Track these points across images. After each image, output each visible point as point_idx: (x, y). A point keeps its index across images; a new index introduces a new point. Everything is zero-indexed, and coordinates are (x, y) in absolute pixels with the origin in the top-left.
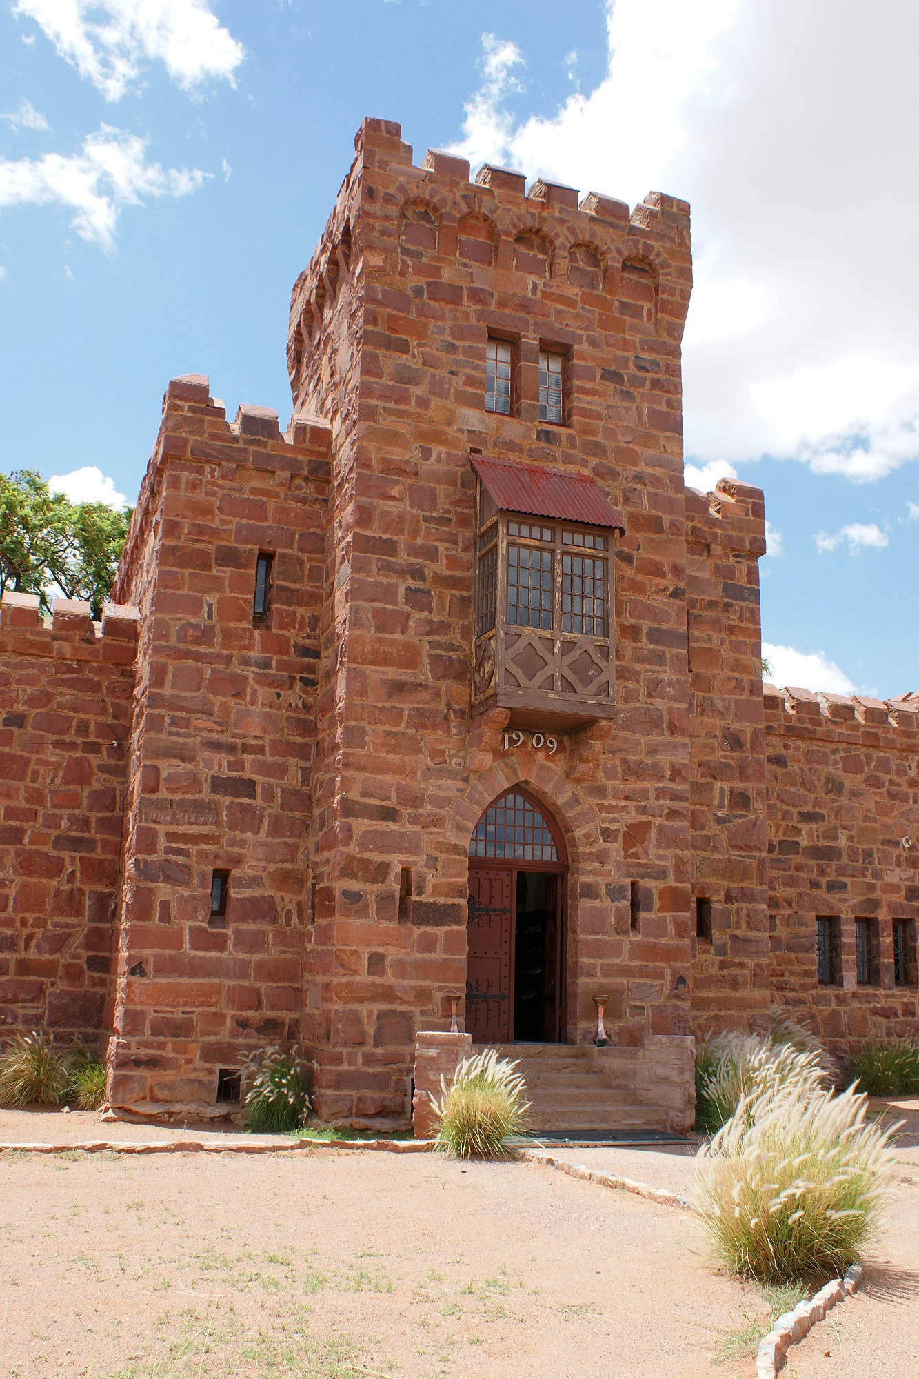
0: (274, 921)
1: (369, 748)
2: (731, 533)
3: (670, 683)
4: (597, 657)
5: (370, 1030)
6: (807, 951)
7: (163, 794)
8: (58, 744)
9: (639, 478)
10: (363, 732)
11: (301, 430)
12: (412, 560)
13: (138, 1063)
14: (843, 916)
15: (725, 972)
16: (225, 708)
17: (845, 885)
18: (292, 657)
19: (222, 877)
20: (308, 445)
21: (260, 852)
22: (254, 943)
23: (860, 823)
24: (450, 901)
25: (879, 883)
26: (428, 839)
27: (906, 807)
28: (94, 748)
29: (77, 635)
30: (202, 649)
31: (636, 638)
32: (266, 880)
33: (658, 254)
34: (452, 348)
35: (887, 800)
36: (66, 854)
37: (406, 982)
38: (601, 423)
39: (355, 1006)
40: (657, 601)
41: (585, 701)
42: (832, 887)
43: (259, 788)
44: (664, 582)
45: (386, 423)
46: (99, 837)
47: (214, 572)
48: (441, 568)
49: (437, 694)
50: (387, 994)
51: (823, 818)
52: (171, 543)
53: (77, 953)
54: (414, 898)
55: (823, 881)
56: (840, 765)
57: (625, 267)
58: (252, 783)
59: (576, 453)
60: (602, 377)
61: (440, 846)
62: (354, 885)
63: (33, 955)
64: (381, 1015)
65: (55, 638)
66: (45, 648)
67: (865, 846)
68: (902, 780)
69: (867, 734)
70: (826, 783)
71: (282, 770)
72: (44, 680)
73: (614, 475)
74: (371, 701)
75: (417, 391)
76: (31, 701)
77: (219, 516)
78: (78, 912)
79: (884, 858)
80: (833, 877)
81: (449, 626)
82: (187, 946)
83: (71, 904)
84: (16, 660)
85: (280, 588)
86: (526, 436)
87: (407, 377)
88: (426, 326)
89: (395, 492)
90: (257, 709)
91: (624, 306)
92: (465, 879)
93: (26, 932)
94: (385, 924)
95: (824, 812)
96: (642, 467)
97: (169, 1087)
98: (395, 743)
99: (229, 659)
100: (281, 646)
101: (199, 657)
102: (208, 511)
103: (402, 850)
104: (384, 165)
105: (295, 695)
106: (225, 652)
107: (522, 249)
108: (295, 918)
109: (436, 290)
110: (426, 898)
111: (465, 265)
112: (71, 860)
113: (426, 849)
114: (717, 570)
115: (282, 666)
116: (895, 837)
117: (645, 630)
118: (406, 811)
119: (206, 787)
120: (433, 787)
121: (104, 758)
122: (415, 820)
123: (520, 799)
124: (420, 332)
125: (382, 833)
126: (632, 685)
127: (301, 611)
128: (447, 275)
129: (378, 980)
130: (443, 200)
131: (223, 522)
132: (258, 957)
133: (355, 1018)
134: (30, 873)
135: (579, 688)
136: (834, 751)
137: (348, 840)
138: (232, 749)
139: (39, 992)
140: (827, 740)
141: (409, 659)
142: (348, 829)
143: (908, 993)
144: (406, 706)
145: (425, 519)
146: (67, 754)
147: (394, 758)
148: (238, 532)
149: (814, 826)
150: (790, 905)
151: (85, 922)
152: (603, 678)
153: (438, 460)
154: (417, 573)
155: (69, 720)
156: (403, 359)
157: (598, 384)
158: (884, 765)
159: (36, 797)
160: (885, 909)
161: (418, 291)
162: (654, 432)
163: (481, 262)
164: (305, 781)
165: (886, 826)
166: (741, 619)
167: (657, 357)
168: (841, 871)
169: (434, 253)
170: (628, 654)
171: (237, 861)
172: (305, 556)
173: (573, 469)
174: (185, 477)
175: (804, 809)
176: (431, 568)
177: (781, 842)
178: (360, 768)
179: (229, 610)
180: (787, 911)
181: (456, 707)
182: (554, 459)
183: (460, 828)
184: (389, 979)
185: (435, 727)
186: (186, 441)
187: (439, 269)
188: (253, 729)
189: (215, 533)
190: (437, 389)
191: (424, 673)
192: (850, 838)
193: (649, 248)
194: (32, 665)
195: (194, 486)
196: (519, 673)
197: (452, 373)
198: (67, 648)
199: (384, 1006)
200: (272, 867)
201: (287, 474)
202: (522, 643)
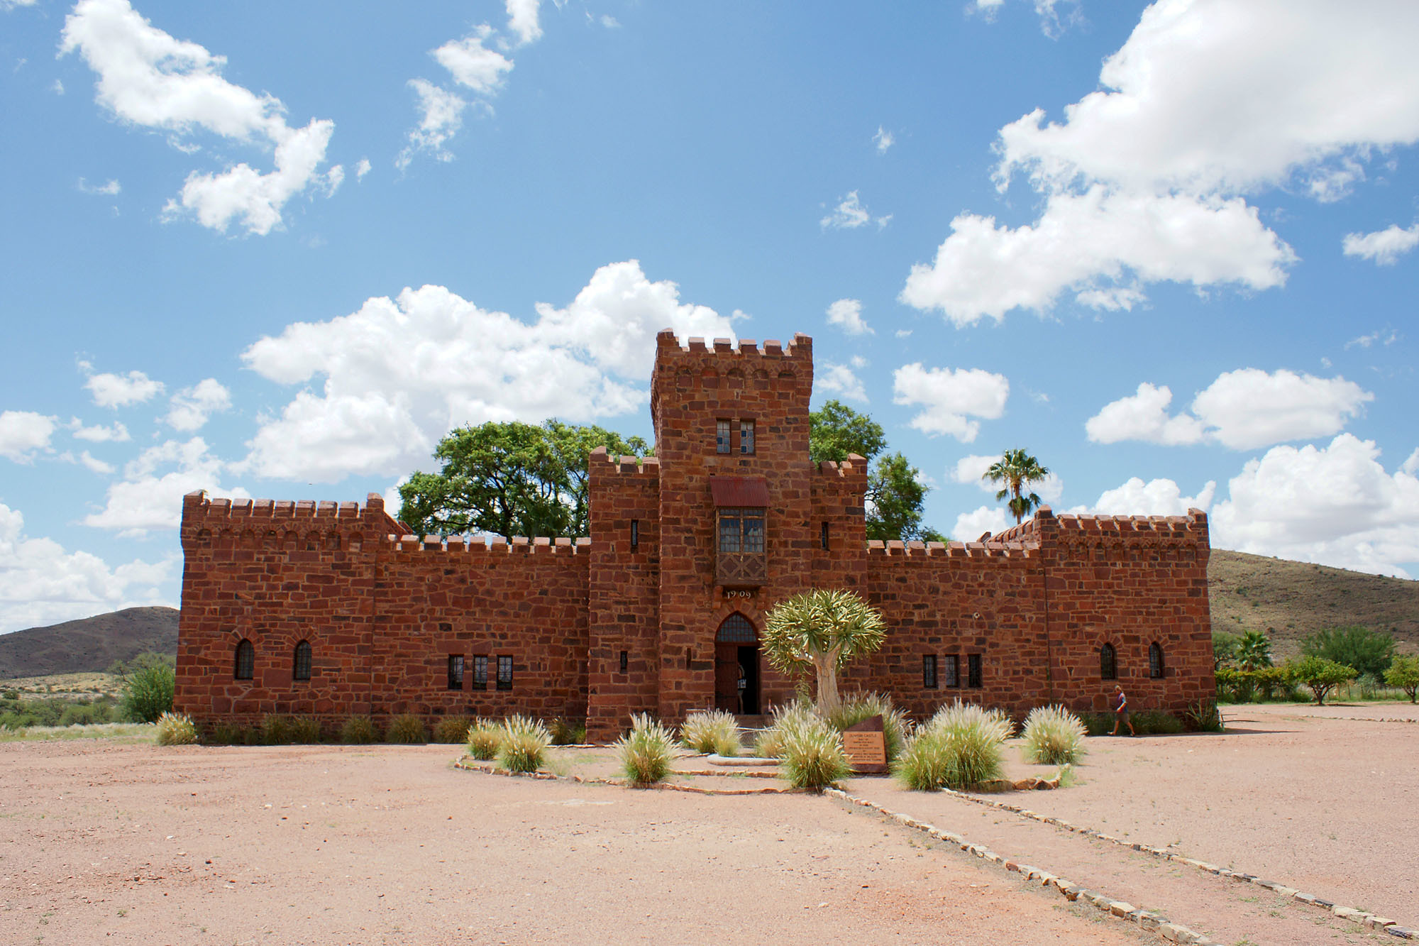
0: (646, 670)
1: (672, 603)
2: (849, 483)
3: (803, 564)
4: (759, 561)
5: (677, 711)
6: (918, 672)
7: (599, 623)
8: (562, 601)
9: (787, 475)
10: (669, 597)
11: (646, 466)
12: (687, 525)
13: (595, 726)
14: (938, 654)
15: (847, 684)
16: (622, 587)
17: (940, 639)
18: (648, 563)
19: (624, 654)
20: (649, 473)
21: (638, 644)
22: (637, 679)
23: (949, 607)
24: (707, 660)
25: (959, 637)
26: (697, 637)
27: (977, 598)
28: (577, 601)
29: (566, 554)
30: (611, 564)
31: (786, 546)
32: (642, 655)
33: (796, 367)
34: (700, 431)
35: (965, 595)
36: (568, 646)
37: (690, 692)
38: (769, 452)
39: (671, 702)
40: (795, 528)
41: (754, 579)
42: (931, 640)
43: (637, 619)
44: (800, 520)
45: (673, 469)
46: (581, 638)
47: (614, 532)
48: (699, 527)
49: (699, 579)
50: (682, 696)
51: (927, 606)
52: (595, 522)
53: (575, 686)
54: (693, 660)
55: (927, 637)
56: (938, 579)
57: (780, 375)
58: (634, 616)
59: (758, 468)
60: (770, 431)
61: (702, 639)
62: (668, 656)
63: (558, 688)
64: (680, 704)
65: (557, 556)
66: (553, 561)
67: (952, 619)
68: (975, 584)
69: (952, 563)
70: (929, 589)
71: (646, 610)
72: (554, 574)
73: (775, 475)
74: (672, 584)
75: (686, 452)
76: (550, 584)
77: (614, 508)
78: (575, 669)
79: (963, 624)
80: (933, 635)
81: (703, 551)
82: (612, 681)
83: (572, 666)
84: (541, 567)
85: (642, 535)
86: (735, 464)
87: (682, 447)
88: (689, 422)
89: (678, 498)
90: (635, 586)
91: (780, 394)
92: (713, 651)
93: (555, 678)
94: (681, 670)
95: (929, 604)
96: (789, 469)
97: (608, 735)
98: (682, 600)
99: (622, 567)
100: (643, 559)
101: (609, 567)
102: (609, 506)
103: (687, 642)
104: (667, 353)
105: (650, 579)
106: (620, 564)
107: (732, 377)
108: (654, 669)
109: (693, 405)
110: (697, 660)
111: (706, 391)
112: (571, 649)
113: (696, 641)
114: (843, 501)
115: (643, 567)
116: (969, 613)
117: (790, 542)
118: (688, 626)
119: (616, 619)
120: (698, 616)
121: (581, 605)
122: (691, 630)
123: (739, 617)
124: (686, 426)
125: (679, 635)
126: (784, 567)
127: (650, 544)
128: (697, 397)
129: (679, 692)
130: (694, 364)
131: (616, 510)
132: (640, 684)
133: (671, 706)
134: (554, 655)
135: (752, 575)
136: (934, 573)
137: (665, 639)
138: (625, 603)
139: (562, 702)
140: (930, 566)
141: (687, 565)
142: (665, 635)
143: (976, 691)
144: (686, 585)
145: (692, 507)
146: (566, 605)
147: (682, 606)
148: (622, 514)
149: (922, 611)
150: (908, 650)
151: (578, 673)
152: (762, 569)
153: (696, 481)
154: (689, 530)
155: (565, 590)
156: (680, 439)
157: (768, 435)
158: (964, 577)
159: (554, 623)
160: (963, 650)
161: (685, 407)
162: (795, 452)
163: (712, 387)
164: (656, 614)
165: (965, 609)
166: (855, 523)
167: (796, 416)
168: (937, 632)
169: (692, 388)
170: (782, 554)
171: (630, 647)
172: (651, 520)
173: (756, 475)
174: (599, 493)
175: (916, 603)
176: (695, 527)
177: (903, 620)
178: (669, 611)
179: (621, 547)
180: (906, 653)
181: (707, 583)
182: (748, 473)
183: (710, 631)
184: (683, 691)
185: (698, 592)
186: (598, 479)
187: (694, 395)
188: (633, 594)
189: (613, 515)
190: (695, 450)
191: (694, 571)
192: (943, 615)
193: (791, 365)
194: (548, 569)
195: (603, 496)
196: (725, 570)
197: (701, 442)
198: (562, 561)
199: (682, 701)
200: (644, 649)
201: (641, 486)
202: (727, 558)
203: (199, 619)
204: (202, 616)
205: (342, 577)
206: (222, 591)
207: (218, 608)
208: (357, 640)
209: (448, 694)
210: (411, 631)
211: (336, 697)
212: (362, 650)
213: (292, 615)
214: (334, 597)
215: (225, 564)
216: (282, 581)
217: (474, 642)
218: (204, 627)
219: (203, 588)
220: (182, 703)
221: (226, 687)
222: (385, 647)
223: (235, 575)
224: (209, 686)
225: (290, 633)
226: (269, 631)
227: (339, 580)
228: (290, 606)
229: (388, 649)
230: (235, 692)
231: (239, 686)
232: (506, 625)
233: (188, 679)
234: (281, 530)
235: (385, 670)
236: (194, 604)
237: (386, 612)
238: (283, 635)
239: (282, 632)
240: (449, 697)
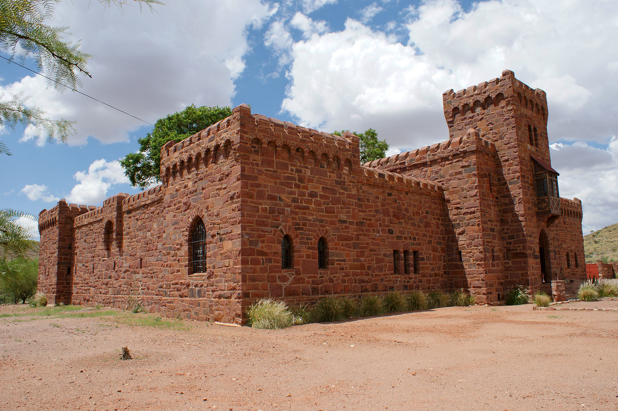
7: (485, 232)
12: (527, 180)
13: (488, 293)
16: (489, 212)
18: (495, 199)
19: (493, 250)
22: (498, 265)
28: (439, 219)
34: (525, 129)
38: (541, 147)
45: (521, 147)
47: (484, 179)
48: (530, 181)
52: (478, 172)
57: (541, 108)
66: (430, 194)
75: (523, 140)
76: (429, 208)
81: (532, 195)
82: (491, 266)
84: (425, 197)
85: (492, 183)
86: (535, 150)
87: (521, 136)
88: (521, 124)
90: (493, 212)
91: (540, 118)
96: (546, 157)
97: (493, 298)
99: (488, 200)
101: (485, 199)
102: (482, 164)
106: (488, 198)
109: (521, 115)
112: (439, 248)
115: (494, 202)
119: (489, 230)
127: (495, 188)
128: (522, 111)
131: (484, 167)
132: (499, 268)
134: (434, 252)
138: (491, 221)
146: (435, 221)
148: (486, 169)
153: (527, 156)
154: (528, 183)
155: (435, 212)
156: (520, 132)
157: (540, 137)
159: (432, 232)
162: (547, 149)
169: (520, 105)
171: (494, 247)
172: (494, 175)
174: (478, 155)
179: (487, 188)
186: (478, 147)
187: (521, 109)
188: (493, 216)
189: (483, 169)
191: (531, 205)
193: (543, 104)
195: (479, 158)
197: (525, 135)
198: (433, 194)
201: (490, 155)
203: (255, 216)
204: (257, 214)
205: (342, 191)
206: (269, 193)
207: (268, 207)
208: (352, 239)
209: (395, 277)
210: (375, 234)
211: (344, 281)
212: (355, 246)
213: (315, 217)
214: (338, 206)
215: (271, 171)
216: (308, 189)
217: (403, 242)
218: (259, 223)
219: (256, 189)
220: (248, 290)
221: (277, 275)
222: (364, 244)
223: (278, 181)
224: (266, 274)
225: (315, 232)
226: (302, 229)
227: (340, 193)
228: (314, 210)
229: (365, 245)
230: (284, 279)
231: (286, 274)
232: (415, 232)
233: (251, 268)
234: (307, 149)
235: (365, 261)
236: (251, 202)
237: (363, 219)
238: (311, 233)
239: (310, 230)
240: (395, 279)
